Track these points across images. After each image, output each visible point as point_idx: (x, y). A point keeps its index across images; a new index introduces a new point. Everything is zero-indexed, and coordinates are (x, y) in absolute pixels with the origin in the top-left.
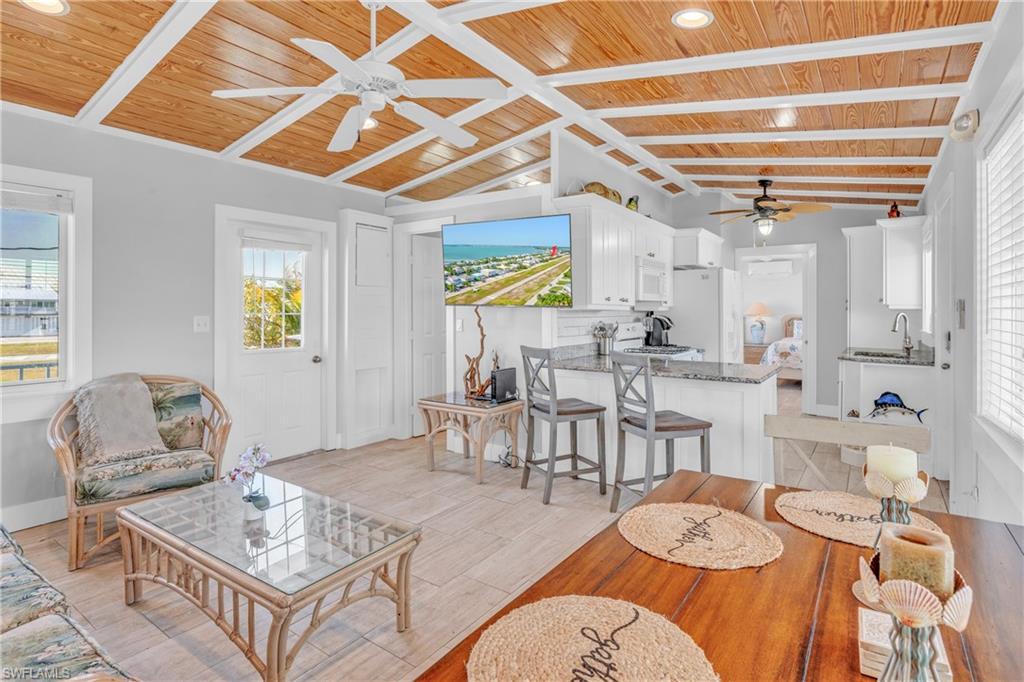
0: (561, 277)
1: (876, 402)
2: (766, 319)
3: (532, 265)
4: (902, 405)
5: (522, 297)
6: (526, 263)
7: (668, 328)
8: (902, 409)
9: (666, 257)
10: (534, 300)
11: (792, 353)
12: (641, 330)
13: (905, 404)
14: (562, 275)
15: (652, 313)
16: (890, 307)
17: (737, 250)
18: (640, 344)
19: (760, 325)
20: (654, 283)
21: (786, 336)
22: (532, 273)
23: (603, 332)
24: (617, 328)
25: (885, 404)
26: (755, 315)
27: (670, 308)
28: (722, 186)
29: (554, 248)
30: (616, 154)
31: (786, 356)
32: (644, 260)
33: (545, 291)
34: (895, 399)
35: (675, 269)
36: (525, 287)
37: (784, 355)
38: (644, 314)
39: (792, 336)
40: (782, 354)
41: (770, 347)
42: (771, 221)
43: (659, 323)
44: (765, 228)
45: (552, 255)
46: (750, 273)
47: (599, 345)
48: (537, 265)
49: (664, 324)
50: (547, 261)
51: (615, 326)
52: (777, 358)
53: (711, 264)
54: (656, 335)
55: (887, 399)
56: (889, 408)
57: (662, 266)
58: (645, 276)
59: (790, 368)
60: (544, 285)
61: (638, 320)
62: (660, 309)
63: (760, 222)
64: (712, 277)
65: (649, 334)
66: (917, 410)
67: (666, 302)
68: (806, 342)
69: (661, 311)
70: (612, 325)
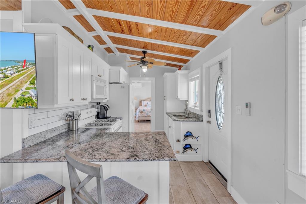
0: (27, 85)
1: (185, 135)
3: (12, 74)
4: (192, 136)
5: (5, 100)
6: (8, 73)
7: (107, 110)
8: (193, 137)
9: (106, 77)
10: (11, 103)
11: (144, 112)
12: (94, 111)
13: (193, 135)
14: (29, 83)
15: (100, 103)
16: (180, 99)
17: (131, 78)
18: (94, 119)
20: (101, 90)
21: (140, 106)
22: (11, 81)
23: (71, 117)
24: (81, 114)
25: (187, 136)
27: (108, 100)
28: (127, 53)
29: (25, 61)
30: (81, 18)
31: (142, 113)
32: (96, 78)
33: (18, 95)
34: (190, 133)
35: (110, 83)
36: (7, 92)
37: (142, 112)
38: (96, 104)
39: (142, 105)
40: (141, 112)
42: (147, 67)
43: (103, 107)
44: (145, 70)
45: (23, 67)
47: (69, 124)
48: (15, 75)
49: (105, 108)
50: (20, 71)
51: (79, 113)
52: (139, 114)
53: (124, 82)
54: (102, 113)
55: (188, 134)
56: (189, 137)
57: (104, 81)
58: (97, 86)
59: (143, 116)
60: (18, 91)
61: (93, 107)
62: (104, 101)
63: (143, 67)
64: (126, 88)
65: (98, 113)
66: (196, 137)
67: (106, 98)
68: (152, 110)
69: (103, 102)
70: (78, 112)
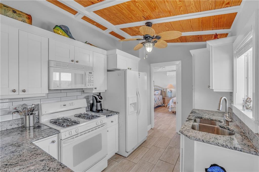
2: (173, 89)
9: (101, 65)
16: (214, 91)
19: (170, 91)
26: (169, 88)
35: (108, 71)
40: (175, 103)
41: (171, 100)
42: (151, 44)
43: (95, 99)
46: (168, 75)
63: (146, 45)
